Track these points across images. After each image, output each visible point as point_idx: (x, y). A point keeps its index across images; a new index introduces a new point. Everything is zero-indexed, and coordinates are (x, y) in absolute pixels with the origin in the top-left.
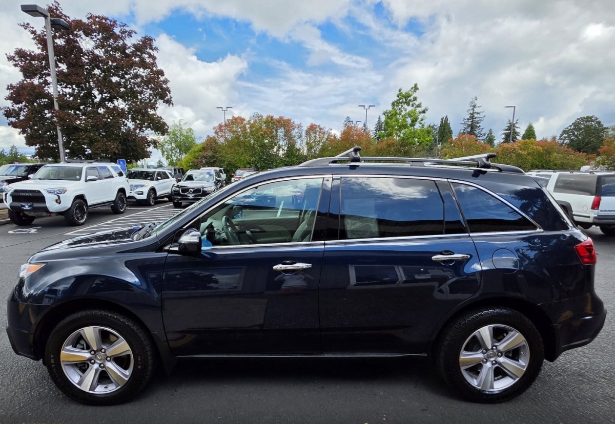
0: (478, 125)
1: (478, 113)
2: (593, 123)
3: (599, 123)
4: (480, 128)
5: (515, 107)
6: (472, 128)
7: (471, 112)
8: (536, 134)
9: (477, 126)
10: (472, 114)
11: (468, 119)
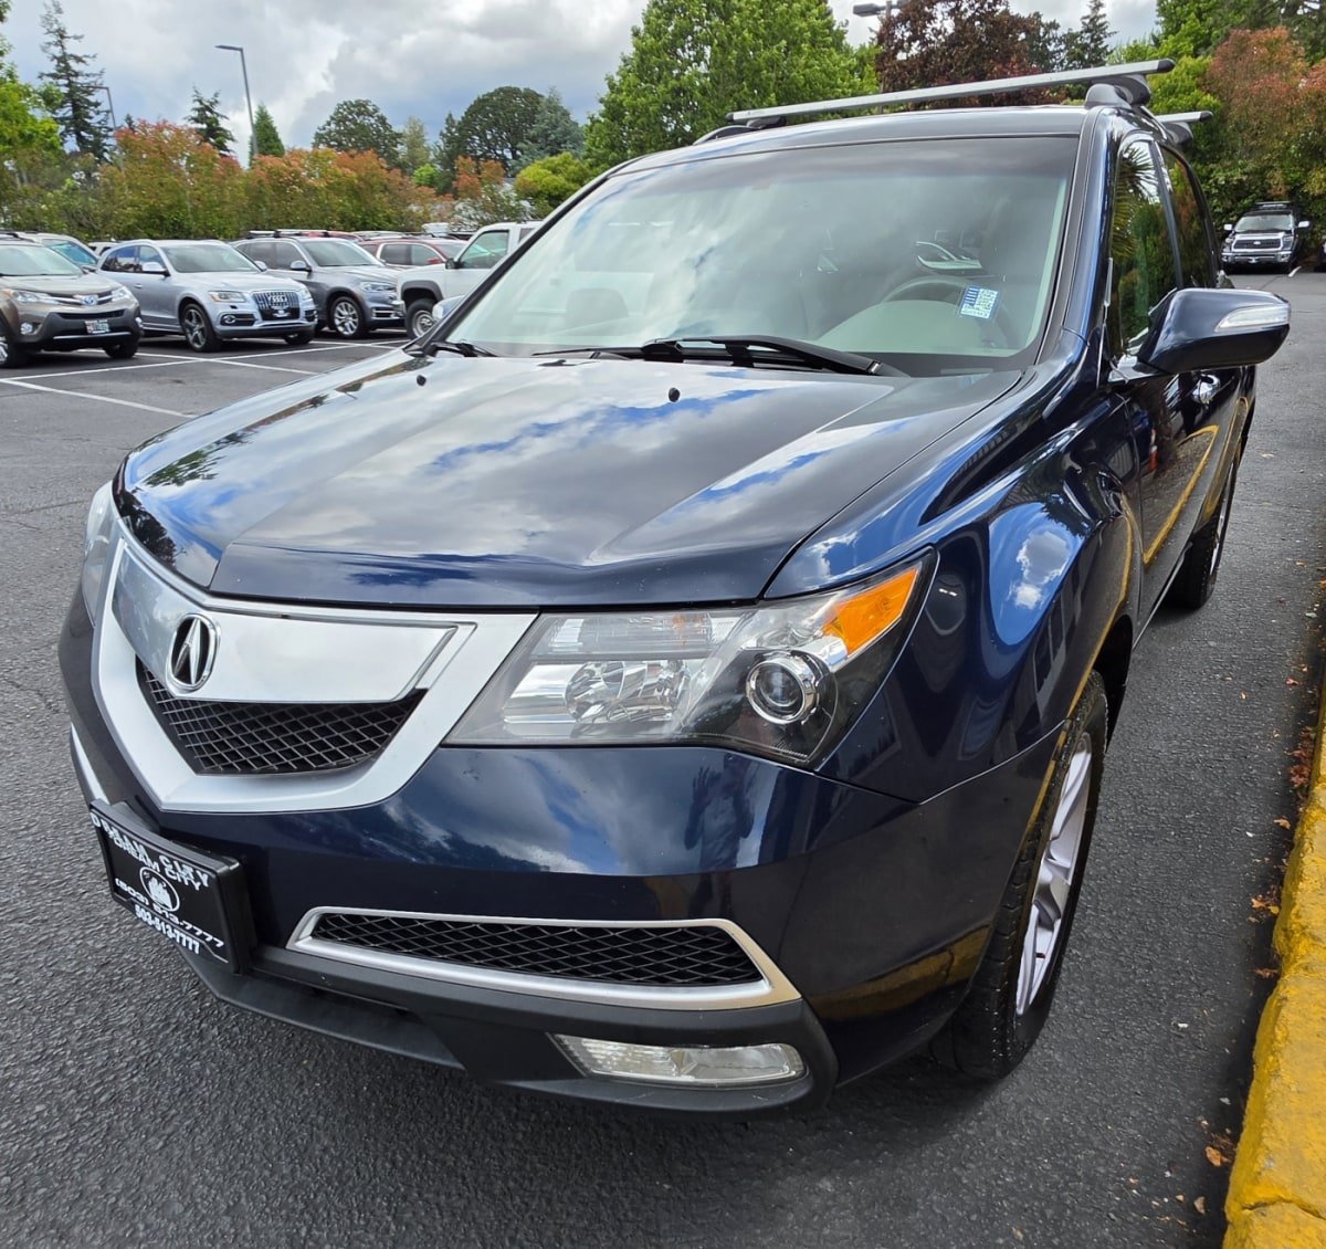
0: (92, 99)
1: (79, 60)
2: (373, 121)
3: (382, 120)
4: (99, 108)
5: (241, 50)
6: (75, 108)
7: (57, 51)
8: (280, 136)
9: (90, 104)
10: (63, 59)
11: (53, 76)
